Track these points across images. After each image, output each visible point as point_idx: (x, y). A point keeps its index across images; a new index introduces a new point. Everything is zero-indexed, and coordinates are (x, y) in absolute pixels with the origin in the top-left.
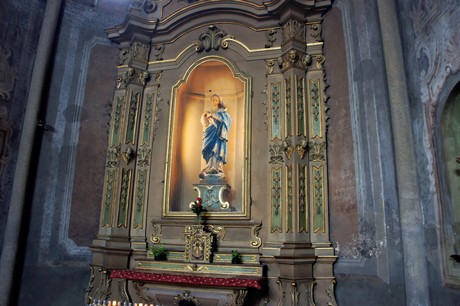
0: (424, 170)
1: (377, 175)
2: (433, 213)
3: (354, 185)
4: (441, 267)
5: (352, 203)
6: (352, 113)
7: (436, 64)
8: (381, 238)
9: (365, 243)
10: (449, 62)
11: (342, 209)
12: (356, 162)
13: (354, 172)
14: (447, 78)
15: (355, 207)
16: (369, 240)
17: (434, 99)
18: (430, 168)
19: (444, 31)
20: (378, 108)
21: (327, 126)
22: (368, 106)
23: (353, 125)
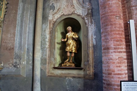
0: (44, 40)
1: (25, 38)
2: (46, 54)
3: (14, 40)
4: (47, 71)
5: (12, 47)
6: (18, 13)
7: (58, 10)
8: (24, 61)
9: (16, 63)
10: (63, 11)
11: (7, 49)
12: (16, 32)
13: (15, 35)
14: (62, 15)
15: (13, 48)
16: (18, 62)
17: (55, 20)
18: (47, 40)
19: (63, 2)
20: (30, 15)
21: (5, 14)
22: (26, 13)
23: (18, 18)
